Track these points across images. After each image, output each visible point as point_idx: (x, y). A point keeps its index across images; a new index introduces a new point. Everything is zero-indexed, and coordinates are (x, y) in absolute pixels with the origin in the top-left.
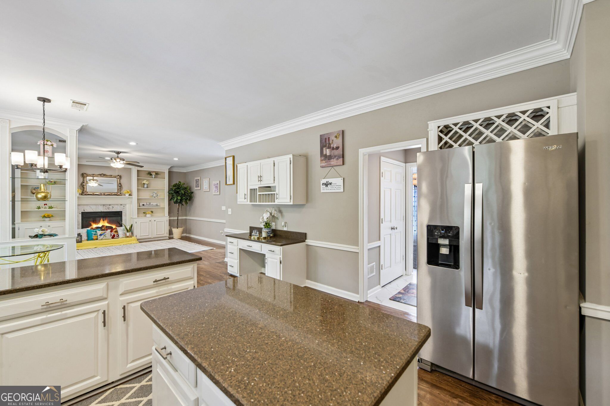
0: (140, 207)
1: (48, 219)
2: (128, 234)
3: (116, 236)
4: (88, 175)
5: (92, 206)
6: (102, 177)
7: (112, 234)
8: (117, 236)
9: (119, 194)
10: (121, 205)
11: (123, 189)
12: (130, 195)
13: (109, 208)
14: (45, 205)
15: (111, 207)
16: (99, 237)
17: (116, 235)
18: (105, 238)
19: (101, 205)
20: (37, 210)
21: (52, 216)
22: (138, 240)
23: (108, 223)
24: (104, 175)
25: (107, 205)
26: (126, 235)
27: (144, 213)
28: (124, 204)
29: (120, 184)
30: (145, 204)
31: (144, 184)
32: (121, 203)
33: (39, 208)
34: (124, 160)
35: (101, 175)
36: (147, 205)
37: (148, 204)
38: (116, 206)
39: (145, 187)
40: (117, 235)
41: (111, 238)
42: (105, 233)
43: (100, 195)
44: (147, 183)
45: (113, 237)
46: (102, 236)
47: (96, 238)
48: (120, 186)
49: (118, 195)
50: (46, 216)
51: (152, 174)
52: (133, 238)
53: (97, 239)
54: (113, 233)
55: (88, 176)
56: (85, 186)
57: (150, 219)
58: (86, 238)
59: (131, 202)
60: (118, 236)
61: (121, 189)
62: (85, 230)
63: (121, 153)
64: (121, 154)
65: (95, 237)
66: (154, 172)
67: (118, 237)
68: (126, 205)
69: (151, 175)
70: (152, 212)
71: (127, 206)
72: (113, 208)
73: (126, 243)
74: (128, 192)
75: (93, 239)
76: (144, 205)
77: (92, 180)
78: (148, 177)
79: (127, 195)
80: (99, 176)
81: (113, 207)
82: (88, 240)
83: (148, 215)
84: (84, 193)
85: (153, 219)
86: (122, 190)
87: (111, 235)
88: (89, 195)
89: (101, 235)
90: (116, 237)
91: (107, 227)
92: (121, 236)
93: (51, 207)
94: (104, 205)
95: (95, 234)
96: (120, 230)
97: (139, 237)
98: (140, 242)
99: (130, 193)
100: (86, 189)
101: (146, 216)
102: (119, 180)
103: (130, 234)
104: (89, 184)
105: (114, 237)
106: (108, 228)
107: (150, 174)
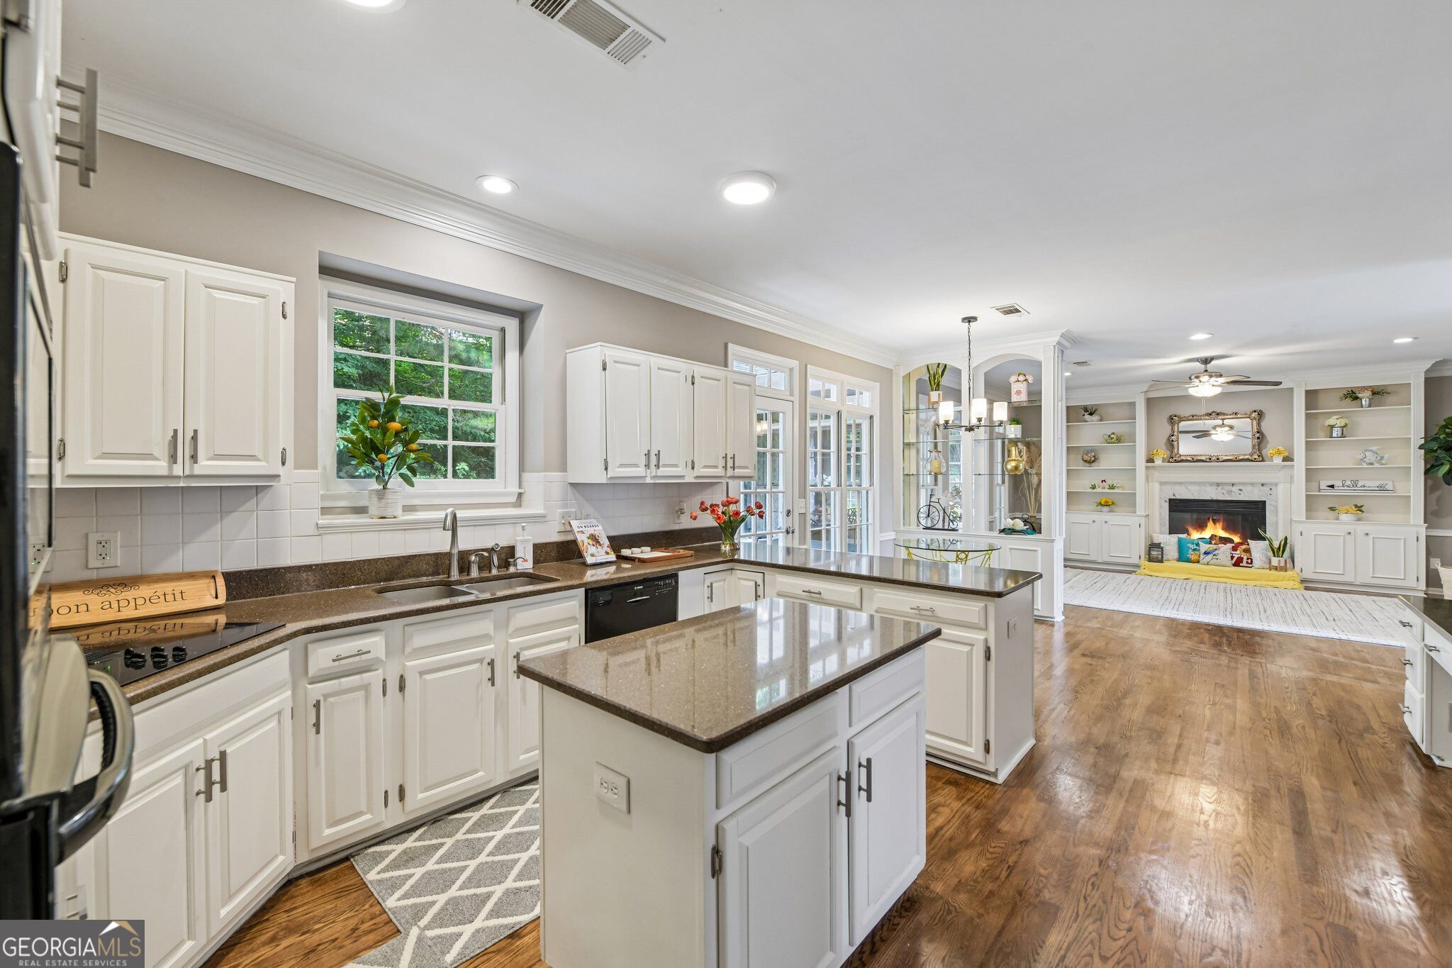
0: (1320, 492)
1: (1106, 509)
2: (1275, 561)
3: (1245, 560)
4: (1181, 419)
5: (1190, 487)
6: (1214, 419)
7: (1236, 556)
8: (1247, 563)
9: (1257, 457)
10: (1262, 485)
11: (1268, 446)
12: (1286, 459)
13: (1230, 492)
14: (1102, 481)
15: (1235, 489)
16: (1202, 556)
17: (1245, 558)
18: (1214, 561)
19: (1211, 484)
20: (1091, 490)
21: (1113, 503)
22: (1303, 581)
23: (1225, 529)
24: (1218, 414)
25: (1226, 484)
26: (1270, 562)
27: (1332, 509)
28: (1271, 484)
29: (1258, 432)
30: (1338, 483)
31: (1332, 427)
32: (1263, 481)
33: (1094, 487)
34: (1221, 376)
35: (1210, 415)
36: (1346, 488)
37: (1348, 483)
38: (1249, 488)
39: (1334, 435)
40: (1248, 559)
41: (1230, 563)
42: (1216, 550)
43: (1208, 460)
44: (1343, 424)
45: (1238, 563)
46: (1210, 557)
47: (1197, 558)
48: (1258, 438)
49: (1252, 461)
50: (1102, 503)
51: (1360, 395)
52: (1289, 573)
53: (1198, 562)
54: (1238, 552)
55: (1181, 421)
56: (1175, 443)
57: (1350, 528)
58: (1176, 555)
59: (1292, 477)
60: (1249, 561)
61: (1262, 445)
62: (1174, 538)
63: (1212, 359)
64: (1213, 362)
65: (1194, 557)
66: (1364, 388)
67: (1251, 565)
68: (1276, 485)
69: (1357, 398)
70: (1359, 508)
71: (1280, 487)
72: (1240, 492)
73: (1264, 583)
74: (1279, 453)
75: (1189, 561)
76: (1332, 486)
77: (1219, 426)
78: (1349, 406)
79: (1278, 460)
80: (1207, 417)
81: (1240, 490)
82: (1179, 560)
83: (1343, 517)
84: (1172, 458)
85: (1361, 528)
86: (1266, 447)
87: (1232, 558)
88: (1182, 461)
89: (1206, 553)
90: (1244, 563)
91: (1220, 538)
92: (1257, 563)
93: (1112, 487)
94: (1218, 485)
95: (1194, 550)
96: (1257, 548)
97: (1308, 574)
98: (1307, 588)
99: (1286, 454)
100: (1178, 449)
101: (1338, 519)
102: (1255, 422)
103: (1279, 561)
104: (1212, 436)
105: (1241, 564)
106: (1225, 541)
107: (1352, 395)
